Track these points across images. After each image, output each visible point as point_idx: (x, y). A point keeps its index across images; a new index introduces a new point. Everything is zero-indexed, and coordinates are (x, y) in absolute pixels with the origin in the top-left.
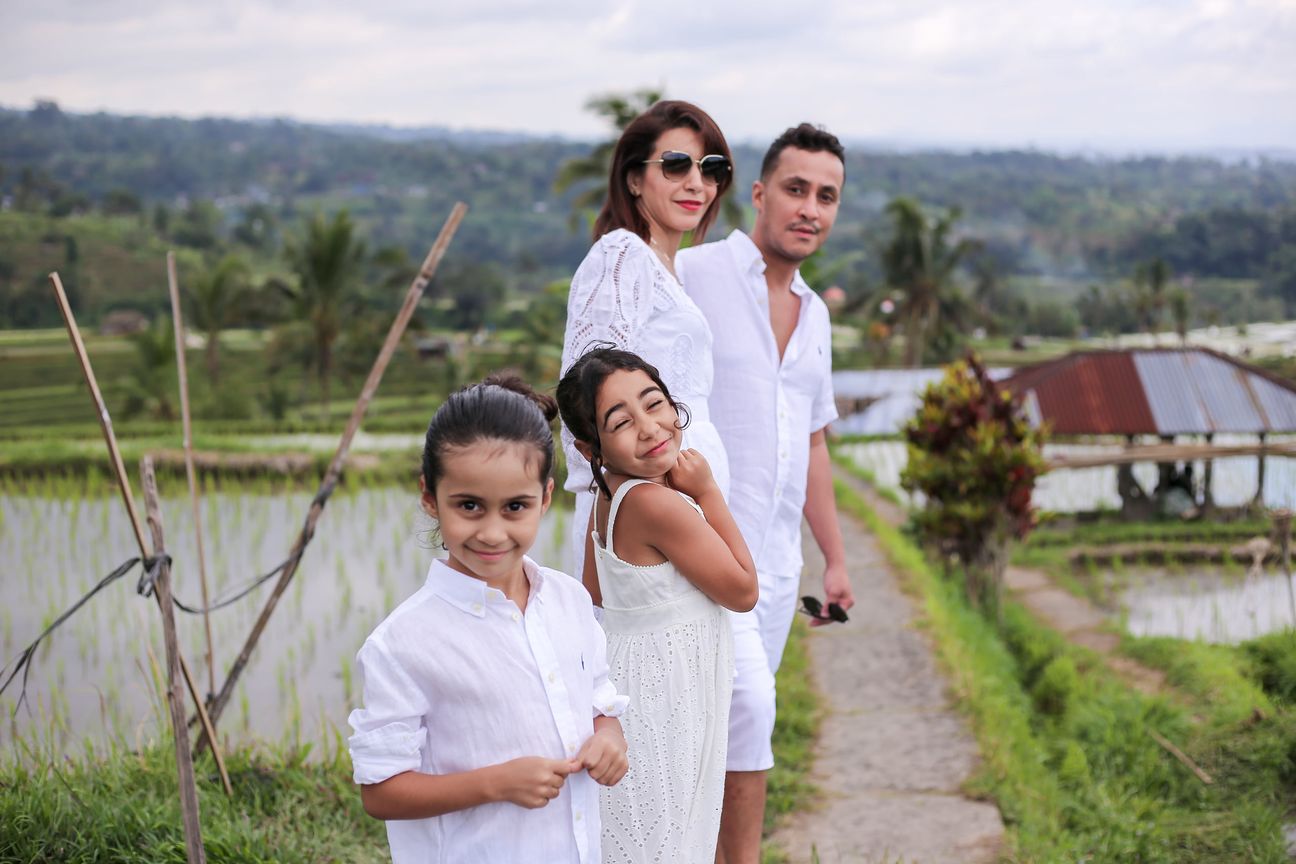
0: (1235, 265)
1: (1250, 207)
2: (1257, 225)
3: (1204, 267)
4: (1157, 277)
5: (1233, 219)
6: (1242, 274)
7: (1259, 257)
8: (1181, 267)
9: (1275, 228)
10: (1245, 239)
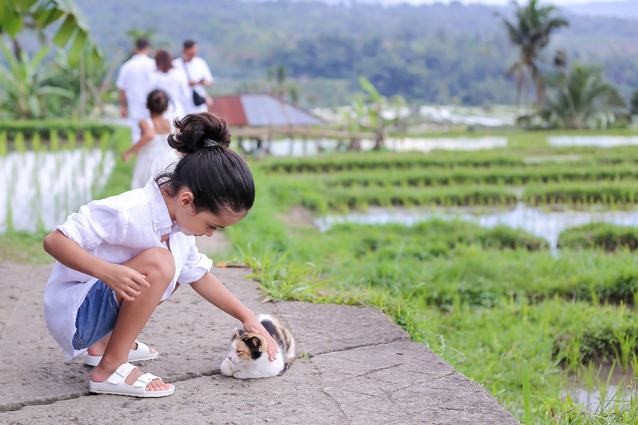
0: (334, 70)
1: (344, 34)
2: (347, 45)
3: (314, 71)
4: (281, 76)
5: (333, 41)
6: (338, 76)
7: (349, 65)
8: (298, 71)
9: (358, 47)
10: (340, 54)
